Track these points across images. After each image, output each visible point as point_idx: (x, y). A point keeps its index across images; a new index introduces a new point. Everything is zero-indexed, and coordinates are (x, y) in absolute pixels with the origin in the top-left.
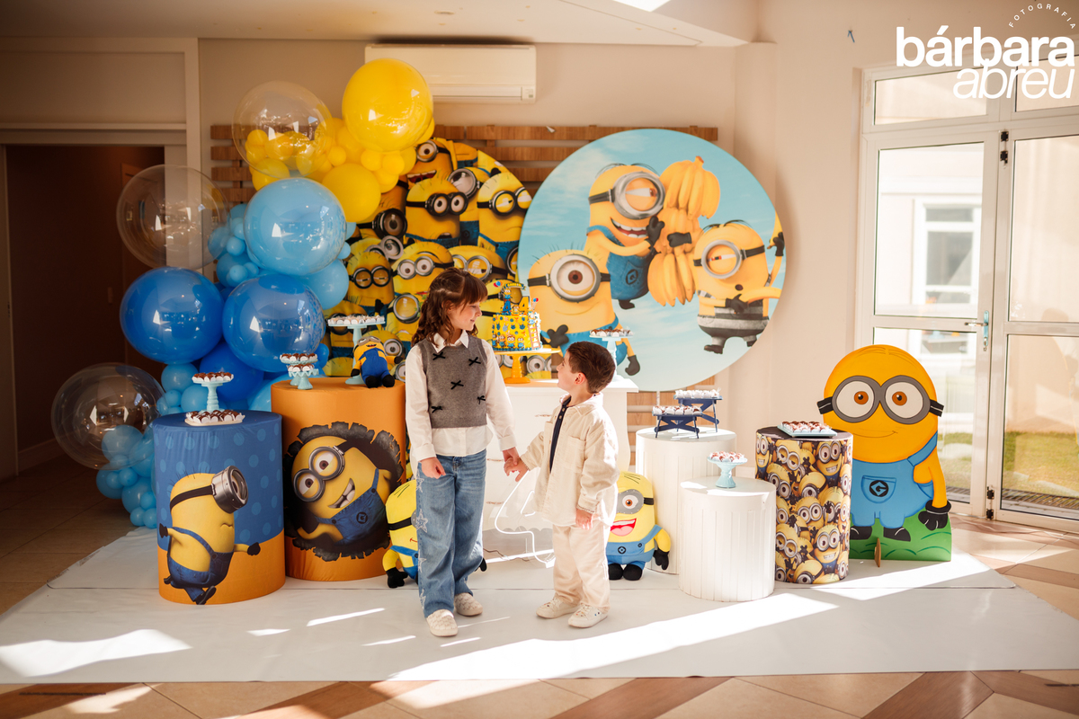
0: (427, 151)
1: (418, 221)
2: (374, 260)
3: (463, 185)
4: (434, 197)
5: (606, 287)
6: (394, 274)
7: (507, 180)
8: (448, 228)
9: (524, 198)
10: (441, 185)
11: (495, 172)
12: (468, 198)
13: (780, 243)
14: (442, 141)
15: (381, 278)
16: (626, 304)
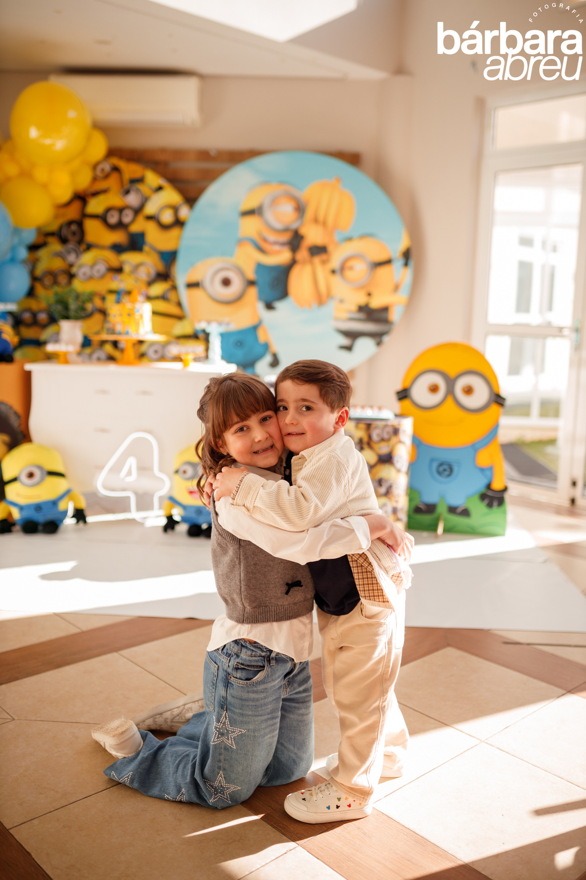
0: (103, 170)
1: (94, 230)
2: (58, 264)
3: (133, 199)
4: (108, 210)
5: (253, 292)
6: (71, 276)
7: (170, 196)
8: (118, 237)
9: (184, 212)
10: (113, 199)
11: (160, 188)
12: (138, 211)
13: (407, 255)
14: (115, 161)
15: (63, 279)
16: (269, 306)
